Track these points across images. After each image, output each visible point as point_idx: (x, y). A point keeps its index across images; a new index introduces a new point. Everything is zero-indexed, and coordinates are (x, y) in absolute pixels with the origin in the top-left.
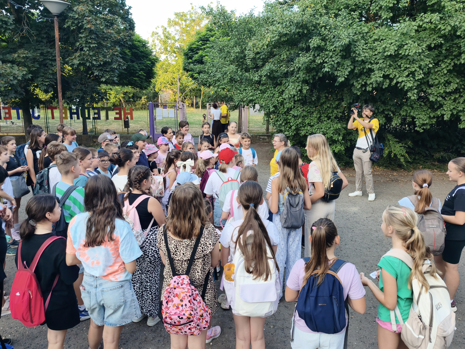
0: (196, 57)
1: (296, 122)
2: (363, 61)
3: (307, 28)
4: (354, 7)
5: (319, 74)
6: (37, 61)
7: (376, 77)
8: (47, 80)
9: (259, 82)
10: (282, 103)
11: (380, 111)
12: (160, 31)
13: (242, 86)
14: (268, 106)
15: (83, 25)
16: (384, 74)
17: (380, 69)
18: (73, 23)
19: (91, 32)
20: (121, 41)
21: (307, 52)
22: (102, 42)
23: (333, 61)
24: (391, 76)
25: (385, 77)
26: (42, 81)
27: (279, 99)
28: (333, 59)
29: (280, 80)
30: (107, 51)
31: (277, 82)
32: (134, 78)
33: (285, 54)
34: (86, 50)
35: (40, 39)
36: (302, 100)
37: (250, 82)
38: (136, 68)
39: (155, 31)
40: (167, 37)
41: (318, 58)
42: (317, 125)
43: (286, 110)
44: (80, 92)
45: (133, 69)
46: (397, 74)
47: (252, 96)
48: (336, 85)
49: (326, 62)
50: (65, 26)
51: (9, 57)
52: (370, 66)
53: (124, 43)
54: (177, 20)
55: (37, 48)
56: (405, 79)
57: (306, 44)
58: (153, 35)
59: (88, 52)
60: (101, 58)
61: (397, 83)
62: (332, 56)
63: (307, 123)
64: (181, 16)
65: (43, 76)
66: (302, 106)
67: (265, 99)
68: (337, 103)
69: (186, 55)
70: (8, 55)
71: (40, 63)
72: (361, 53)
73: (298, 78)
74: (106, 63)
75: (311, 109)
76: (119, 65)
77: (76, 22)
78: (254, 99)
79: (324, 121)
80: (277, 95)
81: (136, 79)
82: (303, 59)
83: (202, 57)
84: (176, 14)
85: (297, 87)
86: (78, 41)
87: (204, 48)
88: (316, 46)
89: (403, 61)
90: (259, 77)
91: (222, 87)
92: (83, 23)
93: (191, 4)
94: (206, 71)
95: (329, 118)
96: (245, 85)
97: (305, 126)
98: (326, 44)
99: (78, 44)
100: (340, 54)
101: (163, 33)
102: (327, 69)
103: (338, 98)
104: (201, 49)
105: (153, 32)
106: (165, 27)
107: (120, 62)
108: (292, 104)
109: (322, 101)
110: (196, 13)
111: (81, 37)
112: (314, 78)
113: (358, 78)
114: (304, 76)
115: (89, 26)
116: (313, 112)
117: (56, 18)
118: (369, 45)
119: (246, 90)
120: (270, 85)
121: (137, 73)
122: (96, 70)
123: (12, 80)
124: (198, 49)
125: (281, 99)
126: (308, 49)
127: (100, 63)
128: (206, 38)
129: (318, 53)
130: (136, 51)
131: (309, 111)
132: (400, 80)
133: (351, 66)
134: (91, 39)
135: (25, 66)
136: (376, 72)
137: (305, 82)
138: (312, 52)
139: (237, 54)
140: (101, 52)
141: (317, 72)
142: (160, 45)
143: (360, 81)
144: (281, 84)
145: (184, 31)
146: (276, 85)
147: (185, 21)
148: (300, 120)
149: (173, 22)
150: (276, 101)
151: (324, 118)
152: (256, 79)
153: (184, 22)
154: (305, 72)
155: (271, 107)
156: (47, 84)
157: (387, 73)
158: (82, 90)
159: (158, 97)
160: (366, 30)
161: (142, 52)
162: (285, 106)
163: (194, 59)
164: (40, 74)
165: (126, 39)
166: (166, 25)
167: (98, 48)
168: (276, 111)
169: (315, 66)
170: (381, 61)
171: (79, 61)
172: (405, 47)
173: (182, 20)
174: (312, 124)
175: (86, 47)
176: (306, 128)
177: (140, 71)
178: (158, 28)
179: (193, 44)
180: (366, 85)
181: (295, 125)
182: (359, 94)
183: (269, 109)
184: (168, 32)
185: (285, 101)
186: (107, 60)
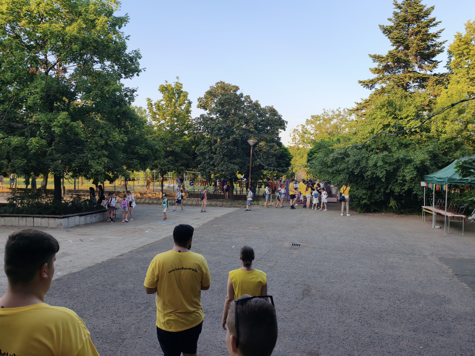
0: (314, 156)
6: (242, 163)
8: (245, 170)
12: (300, 129)
22: (269, 156)
24: (375, 173)
39: (296, 128)
40: (304, 132)
50: (255, 150)
54: (313, 120)
55: (242, 157)
58: (294, 132)
59: (263, 160)
64: (316, 118)
77: (259, 148)
84: (313, 117)
86: (259, 156)
87: (318, 152)
92: (262, 149)
93: (324, 109)
101: (302, 130)
106: (303, 125)
110: (328, 115)
111: (261, 154)
115: (265, 150)
117: (252, 147)
124: (315, 152)
134: (264, 155)
142: (299, 138)
145: (319, 127)
149: (310, 121)
159: (295, 176)
163: (312, 157)
164: (243, 168)
166: (304, 124)
167: (267, 158)
178: (298, 126)
179: (312, 150)
184: (306, 129)
186: (270, 163)
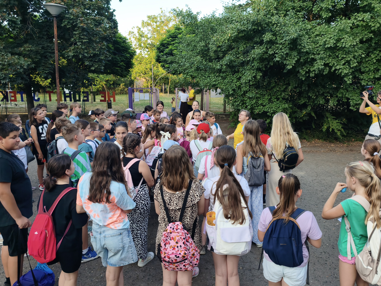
0: (167, 50)
1: (251, 103)
2: (307, 52)
3: (261, 25)
4: (299, 9)
5: (270, 63)
6: (39, 54)
7: (319, 65)
8: (47, 69)
9: (220, 71)
10: (239, 88)
11: (320, 93)
12: (136, 31)
13: (207, 73)
14: (228, 89)
15: (77, 24)
16: (324, 63)
17: (321, 59)
18: (68, 22)
19: (83, 29)
20: (107, 37)
21: (261, 45)
22: (92, 38)
23: (283, 52)
24: (330, 64)
25: (326, 65)
26: (43, 69)
27: (237, 84)
28: (283, 51)
29: (237, 69)
30: (96, 45)
31: (235, 70)
32: (116, 68)
33: (242, 47)
34: (79, 45)
35: (41, 36)
36: (256, 84)
37: (213, 71)
38: (118, 59)
39: (131, 30)
40: (141, 36)
41: (270, 50)
42: (268, 105)
43: (242, 93)
44: (73, 79)
45: (116, 61)
46: (335, 63)
47: (215, 81)
48: (284, 72)
49: (277, 53)
50: (63, 25)
51: (17, 50)
52: (313, 56)
53: (109, 39)
54: (149, 22)
55: (39, 43)
56: (342, 67)
57: (259, 39)
58: (129, 34)
59: (80, 46)
60: (92, 51)
61: (336, 70)
62: (282, 48)
63: (260, 103)
64: (152, 18)
65: (44, 66)
66: (256, 90)
67: (226, 84)
68: (284, 87)
69: (158, 49)
70: (15, 49)
71: (42, 55)
72: (306, 45)
73: (253, 67)
74: (95, 55)
75: (263, 92)
76: (106, 57)
77: (71, 22)
78: (216, 84)
79: (274, 101)
80: (235, 81)
81: (118, 68)
82: (258, 51)
83: (171, 50)
84: (149, 17)
85: (252, 74)
86: (73, 37)
87: (173, 43)
88: (268, 40)
89: (341, 52)
90: (220, 66)
91: (190, 74)
92: (77, 22)
93: (161, 9)
94: (177, 61)
95: (278, 99)
96: (208, 72)
97: (259, 106)
98: (276, 39)
99: (73, 39)
100: (288, 47)
101: (138, 32)
102: (277, 59)
103: (286, 83)
104: (171, 44)
105: (130, 31)
107: (106, 54)
108: (248, 88)
109: (272, 86)
110: (165, 16)
111: (75, 34)
112: (266, 67)
113: (302, 66)
114: (258, 65)
115: (82, 25)
116: (265, 95)
117: (55, 19)
118: (312, 39)
119: (210, 76)
120: (229, 72)
121: (118, 63)
122: (87, 60)
123: (19, 69)
124: (169, 44)
125: (239, 84)
126: (261, 43)
127: (91, 55)
128: (175, 35)
129: (270, 46)
130: (118, 46)
131: (262, 93)
132: (338, 67)
133: (298, 57)
134: (83, 35)
135: (29, 57)
136: (318, 61)
137: (259, 69)
138: (265, 45)
139: (202, 48)
140: (91, 47)
141: (269, 62)
142: (135, 42)
143: (305, 69)
144: (238, 72)
145: (155, 30)
146: (234, 72)
147: (156, 22)
148: (254, 101)
149: (146, 23)
150: (234, 85)
151: (273, 99)
152: (218, 67)
153: (154, 23)
154: (258, 61)
155: (230, 90)
156: (47, 72)
157: (327, 62)
158: (75, 77)
159: (134, 84)
160: (309, 27)
161: (122, 47)
162: (242, 89)
163: (165, 52)
164: (41, 64)
165: (111, 35)
166: (140, 26)
167: (89, 43)
168: (234, 94)
169: (267, 57)
170: (322, 52)
171: (73, 53)
172: (342, 41)
173: (153, 22)
174: (264, 104)
175: (79, 42)
176: (259, 108)
177: (121, 62)
178: (133, 28)
179: (164, 41)
180: (309, 72)
181: (250, 105)
182: (304, 79)
183: (229, 92)
184: (142, 31)
185: (242, 86)
186: (96, 53)
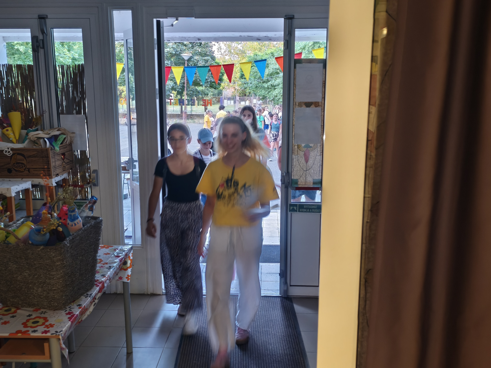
77: (194, 63)
108: (280, 97)
117: (186, 61)
156: (179, 88)
